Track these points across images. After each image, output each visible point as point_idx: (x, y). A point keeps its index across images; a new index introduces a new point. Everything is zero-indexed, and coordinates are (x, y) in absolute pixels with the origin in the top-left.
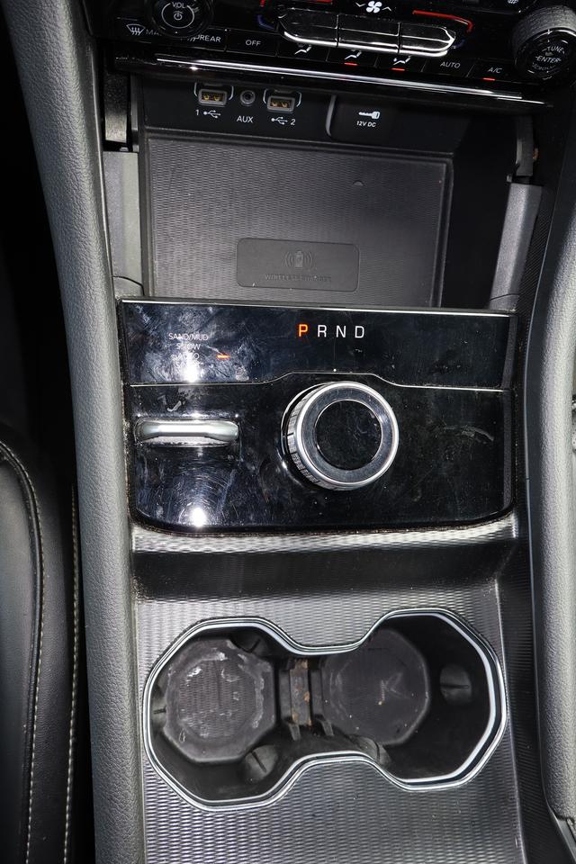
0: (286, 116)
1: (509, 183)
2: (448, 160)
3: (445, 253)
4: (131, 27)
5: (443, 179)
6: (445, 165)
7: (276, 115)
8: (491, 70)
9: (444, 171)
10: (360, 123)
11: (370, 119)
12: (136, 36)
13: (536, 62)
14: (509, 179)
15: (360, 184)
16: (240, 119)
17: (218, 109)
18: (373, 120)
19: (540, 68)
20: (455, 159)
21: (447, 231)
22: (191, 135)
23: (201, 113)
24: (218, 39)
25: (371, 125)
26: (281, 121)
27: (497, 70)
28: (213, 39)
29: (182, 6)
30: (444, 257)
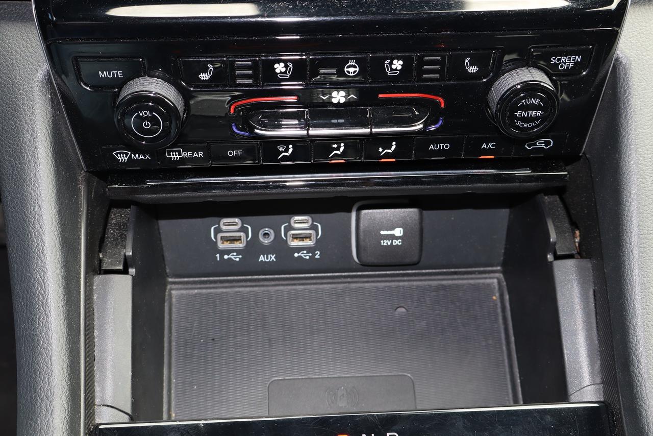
0: (309, 249)
1: (551, 262)
2: (497, 275)
3: (516, 370)
4: (117, 154)
5: (497, 295)
6: (495, 281)
7: (299, 249)
8: (484, 146)
9: (497, 287)
10: (385, 243)
11: (393, 237)
12: (123, 163)
13: (518, 119)
14: (550, 257)
15: (403, 310)
16: (262, 258)
17: (238, 252)
18: (397, 238)
19: (525, 125)
20: (504, 272)
21: (513, 346)
22: (215, 282)
23: (222, 257)
24: (201, 154)
25: (397, 242)
26: (306, 255)
27: (490, 145)
28: (195, 155)
29: (148, 113)
30: (517, 375)
